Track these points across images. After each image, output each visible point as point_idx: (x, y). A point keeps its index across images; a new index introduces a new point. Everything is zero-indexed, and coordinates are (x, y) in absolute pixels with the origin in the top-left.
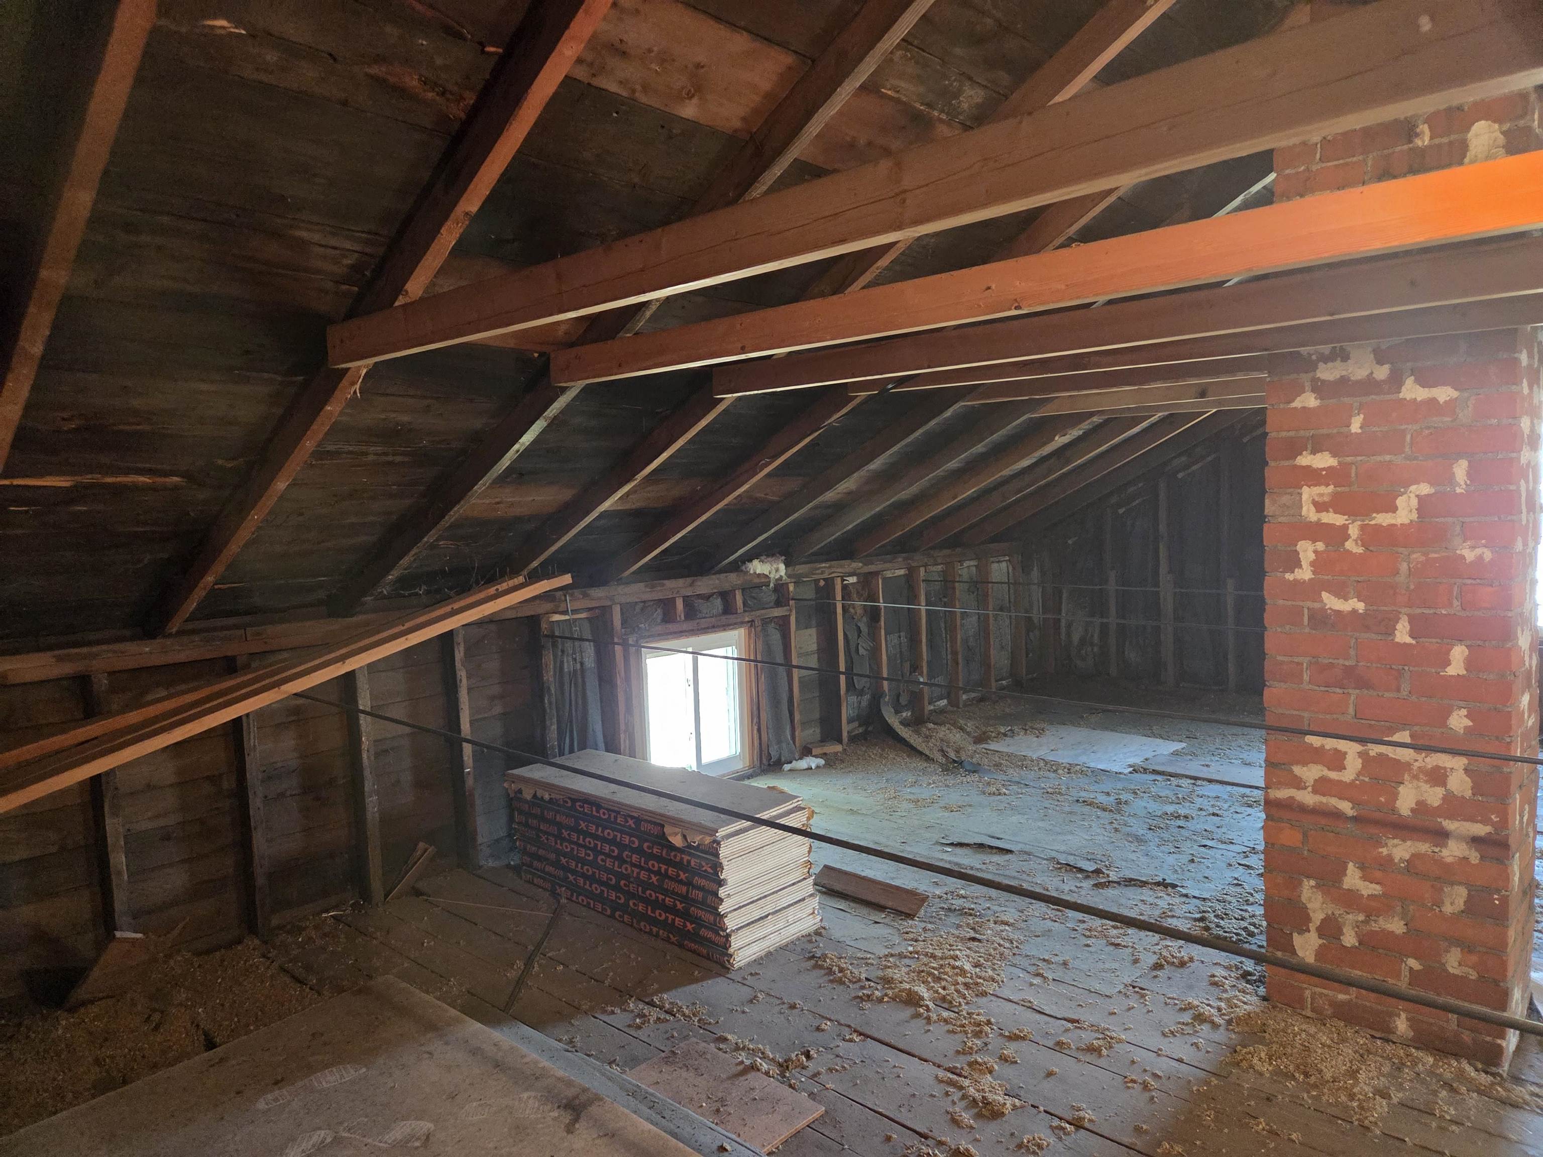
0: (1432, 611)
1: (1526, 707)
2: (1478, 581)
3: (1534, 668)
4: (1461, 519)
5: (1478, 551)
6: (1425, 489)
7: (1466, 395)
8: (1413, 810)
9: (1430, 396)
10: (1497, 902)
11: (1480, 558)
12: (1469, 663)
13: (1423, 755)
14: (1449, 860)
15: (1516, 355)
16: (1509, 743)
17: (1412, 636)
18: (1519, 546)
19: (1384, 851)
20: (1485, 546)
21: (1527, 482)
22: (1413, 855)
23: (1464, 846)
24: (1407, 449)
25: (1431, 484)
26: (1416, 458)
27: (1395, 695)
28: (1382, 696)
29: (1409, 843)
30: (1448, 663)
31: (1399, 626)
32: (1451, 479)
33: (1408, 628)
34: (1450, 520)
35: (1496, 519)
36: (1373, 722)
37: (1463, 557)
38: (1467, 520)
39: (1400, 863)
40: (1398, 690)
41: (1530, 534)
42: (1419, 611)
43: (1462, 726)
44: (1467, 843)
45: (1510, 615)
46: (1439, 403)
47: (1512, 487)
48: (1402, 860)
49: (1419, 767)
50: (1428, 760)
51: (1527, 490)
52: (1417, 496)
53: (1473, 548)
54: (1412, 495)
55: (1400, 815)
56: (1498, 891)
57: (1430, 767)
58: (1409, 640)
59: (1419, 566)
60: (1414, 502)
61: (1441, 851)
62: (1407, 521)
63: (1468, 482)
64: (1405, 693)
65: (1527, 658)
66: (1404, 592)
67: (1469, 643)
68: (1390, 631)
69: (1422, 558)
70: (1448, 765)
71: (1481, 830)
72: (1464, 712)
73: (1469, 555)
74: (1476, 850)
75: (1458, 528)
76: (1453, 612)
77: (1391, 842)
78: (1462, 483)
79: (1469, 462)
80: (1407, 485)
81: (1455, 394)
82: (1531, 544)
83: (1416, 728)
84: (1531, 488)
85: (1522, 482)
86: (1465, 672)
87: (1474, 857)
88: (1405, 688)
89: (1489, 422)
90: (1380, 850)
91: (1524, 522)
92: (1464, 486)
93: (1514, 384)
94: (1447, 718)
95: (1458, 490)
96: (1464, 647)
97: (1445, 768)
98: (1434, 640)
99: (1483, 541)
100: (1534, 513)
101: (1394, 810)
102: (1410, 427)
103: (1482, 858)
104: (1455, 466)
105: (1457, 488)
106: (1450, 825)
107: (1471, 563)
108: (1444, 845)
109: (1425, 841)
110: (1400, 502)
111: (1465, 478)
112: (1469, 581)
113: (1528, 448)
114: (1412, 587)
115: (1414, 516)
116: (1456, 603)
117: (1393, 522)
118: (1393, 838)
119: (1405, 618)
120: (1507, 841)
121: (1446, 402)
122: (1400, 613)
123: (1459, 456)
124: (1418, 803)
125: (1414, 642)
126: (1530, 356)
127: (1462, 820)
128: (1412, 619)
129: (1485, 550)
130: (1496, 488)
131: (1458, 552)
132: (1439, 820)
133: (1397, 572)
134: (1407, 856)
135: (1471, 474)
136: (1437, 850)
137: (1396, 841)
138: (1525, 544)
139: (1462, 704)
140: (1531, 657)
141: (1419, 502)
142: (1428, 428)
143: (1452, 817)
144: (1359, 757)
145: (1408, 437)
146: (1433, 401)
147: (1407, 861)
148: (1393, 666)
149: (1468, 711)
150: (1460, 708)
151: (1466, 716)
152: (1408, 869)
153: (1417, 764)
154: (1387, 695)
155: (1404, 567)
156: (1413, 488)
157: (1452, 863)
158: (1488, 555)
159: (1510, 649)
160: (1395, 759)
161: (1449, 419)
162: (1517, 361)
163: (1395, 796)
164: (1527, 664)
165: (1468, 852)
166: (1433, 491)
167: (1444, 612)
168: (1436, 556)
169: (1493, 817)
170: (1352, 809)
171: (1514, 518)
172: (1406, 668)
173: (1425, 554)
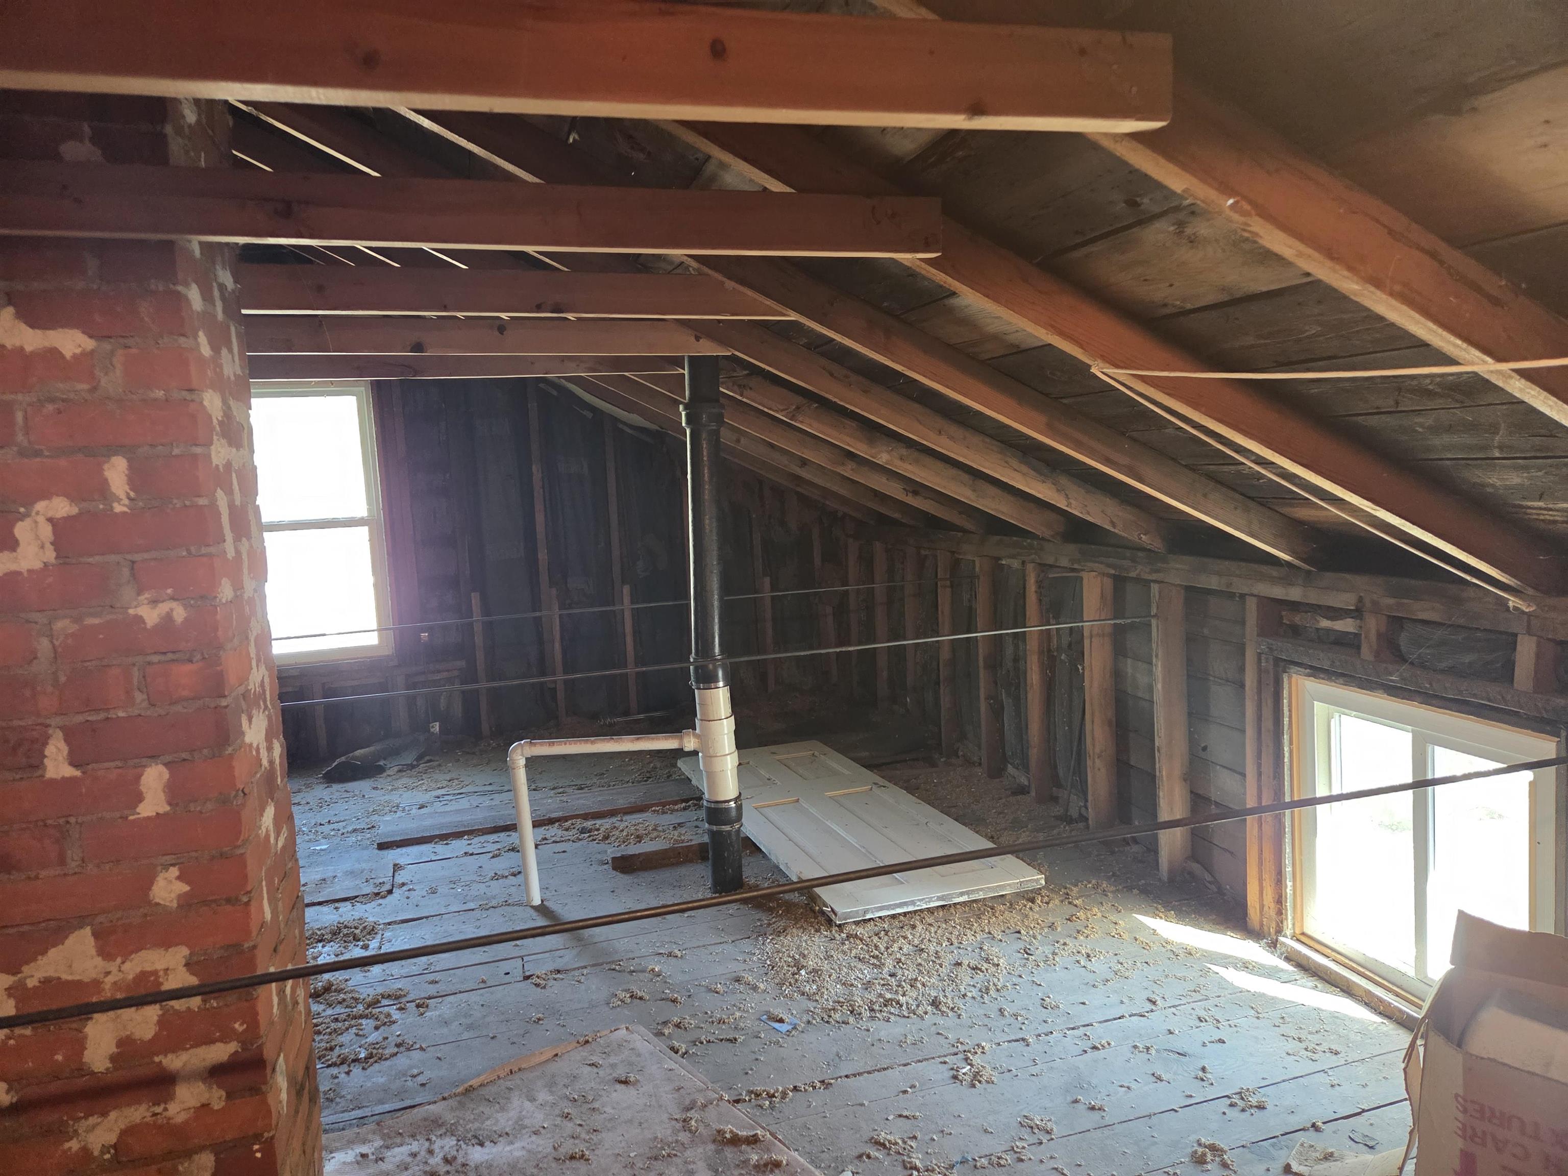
0: (102, 715)
1: (271, 828)
2: (170, 656)
3: (277, 761)
4: (129, 557)
5: (164, 608)
6: (61, 507)
7: (107, 346)
8: (113, 1058)
9: (47, 344)
10: (258, 1155)
11: (168, 617)
12: (173, 791)
13: (119, 960)
14: (180, 1119)
15: (180, 288)
16: (247, 904)
17: (74, 764)
18: (226, 592)
19: (74, 1145)
20: (173, 598)
21: (229, 492)
22: (124, 1133)
23: (201, 1087)
24: (20, 437)
25: (72, 499)
26: (38, 453)
27: (58, 871)
28: (37, 878)
29: (113, 1115)
30: (139, 798)
31: (50, 750)
32: (103, 491)
33: (65, 749)
34: (113, 558)
35: (184, 553)
36: (26, 928)
37: (140, 619)
38: (137, 557)
39: (102, 1153)
40: (62, 861)
41: (245, 571)
42: (80, 718)
43: (173, 895)
44: (204, 1081)
45: (224, 703)
46: (62, 356)
47: (202, 501)
48: (105, 1149)
49: (115, 983)
50: (127, 966)
51: (231, 506)
52: (50, 520)
53: (154, 602)
54: (41, 519)
55: (93, 1073)
56: (257, 1137)
57: (131, 977)
58: (69, 771)
59: (70, 641)
60: (47, 531)
61: (166, 1109)
62: (37, 565)
63: (132, 494)
64: (74, 864)
65: (264, 754)
66: (50, 689)
67: (168, 758)
68: (36, 764)
69: (73, 628)
70: (160, 966)
71: (220, 1052)
72: (174, 872)
73: (151, 615)
74: (219, 1087)
75: (126, 571)
76: (137, 712)
77: (83, 1126)
78: (122, 496)
79: (129, 460)
80: (29, 503)
81: (89, 344)
82: (249, 585)
83: (101, 919)
84: (238, 502)
85: (220, 494)
86: (168, 808)
87: (216, 1097)
88: (74, 855)
89: (152, 395)
90: (67, 1145)
91: (231, 554)
92: (126, 502)
93: (183, 335)
94: (149, 888)
95: (118, 508)
96: (161, 768)
97: (155, 973)
98: (112, 764)
99: (169, 591)
100: (249, 538)
101: (82, 1070)
102: (20, 397)
103: (229, 1096)
104: (106, 466)
105: (115, 505)
106: (174, 1062)
107: (156, 627)
108: (169, 1097)
109: (139, 1103)
110: (21, 530)
111: (127, 488)
112: (155, 658)
113: (224, 441)
114: (63, 679)
115: (50, 555)
116: (139, 697)
117: (13, 567)
118: (86, 1117)
119: (59, 734)
120: (262, 1054)
121: (75, 356)
122: (48, 726)
123: (113, 449)
124: (121, 1043)
125: (77, 773)
126: (207, 296)
127: (192, 1047)
128: (69, 735)
129: (174, 604)
130: (178, 503)
131: (131, 611)
132: (157, 1059)
133: (34, 657)
134: (112, 1138)
135: (137, 479)
136: (158, 1109)
137: (92, 1120)
138: (238, 586)
139: (169, 859)
140: (270, 749)
141: (55, 532)
142: (52, 400)
143: (175, 1047)
144: (10, 996)
145: (19, 416)
146: (53, 354)
147: (115, 1146)
148: (49, 822)
149: (180, 869)
150: (166, 867)
151: (179, 878)
152: (116, 1159)
153: (110, 979)
154: (43, 874)
155: (44, 645)
156: (40, 506)
157: (186, 1123)
158: (179, 613)
159: (231, 756)
160: (73, 982)
161: (85, 386)
162: (180, 300)
163: (80, 1045)
164: (265, 762)
165: (207, 1095)
166: (75, 510)
167: (121, 714)
168: (96, 621)
169: (237, 1026)
170: (8, 1092)
171: (212, 550)
172: (72, 820)
173: (77, 620)
